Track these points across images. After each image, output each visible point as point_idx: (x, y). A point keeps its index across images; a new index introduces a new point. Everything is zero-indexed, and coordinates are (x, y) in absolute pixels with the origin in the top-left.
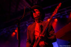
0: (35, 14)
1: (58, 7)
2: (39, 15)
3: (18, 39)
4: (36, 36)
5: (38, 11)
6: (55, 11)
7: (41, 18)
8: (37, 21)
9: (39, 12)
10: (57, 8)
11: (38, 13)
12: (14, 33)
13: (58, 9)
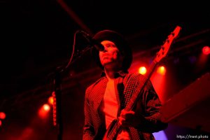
0: (104, 55)
1: (171, 38)
2: (115, 57)
3: (55, 124)
4: (106, 117)
5: (113, 46)
6: (163, 49)
7: (121, 66)
8: (111, 73)
9: (115, 49)
10: (168, 41)
11: (114, 53)
12: (46, 108)
13: (170, 42)
